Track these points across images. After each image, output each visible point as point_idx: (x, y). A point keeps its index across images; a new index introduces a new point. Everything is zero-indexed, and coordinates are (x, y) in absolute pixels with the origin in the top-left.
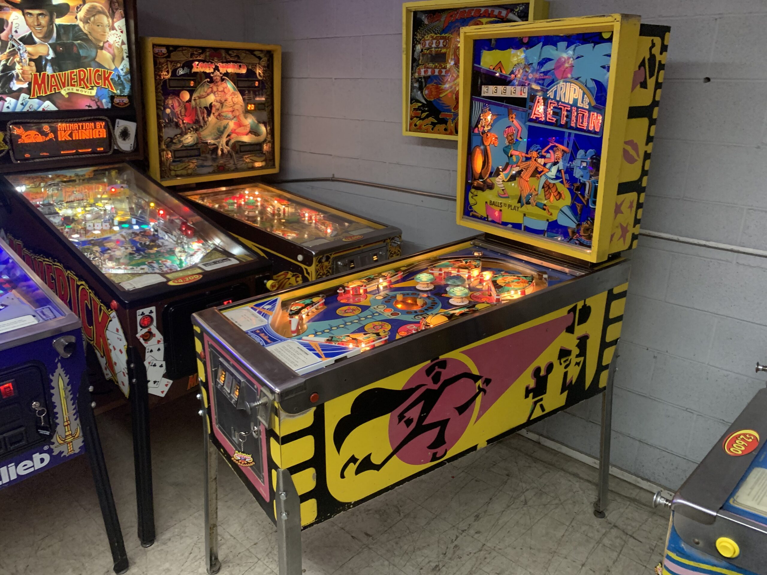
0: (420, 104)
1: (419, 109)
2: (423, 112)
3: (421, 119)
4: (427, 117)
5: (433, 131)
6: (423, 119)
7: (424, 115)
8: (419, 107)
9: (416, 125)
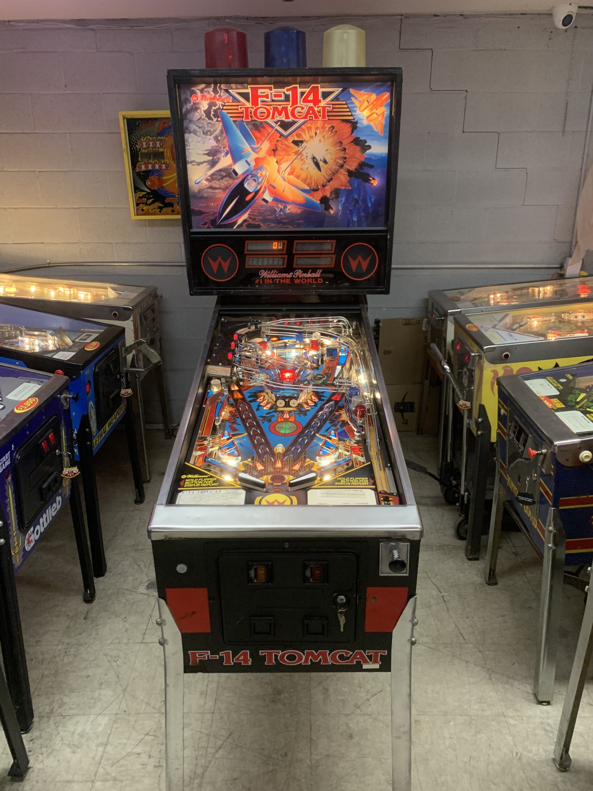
0: (144, 193)
1: (144, 196)
2: (148, 199)
3: (147, 205)
4: (153, 203)
5: (160, 213)
6: (150, 205)
7: (150, 201)
8: (144, 195)
9: (142, 210)
